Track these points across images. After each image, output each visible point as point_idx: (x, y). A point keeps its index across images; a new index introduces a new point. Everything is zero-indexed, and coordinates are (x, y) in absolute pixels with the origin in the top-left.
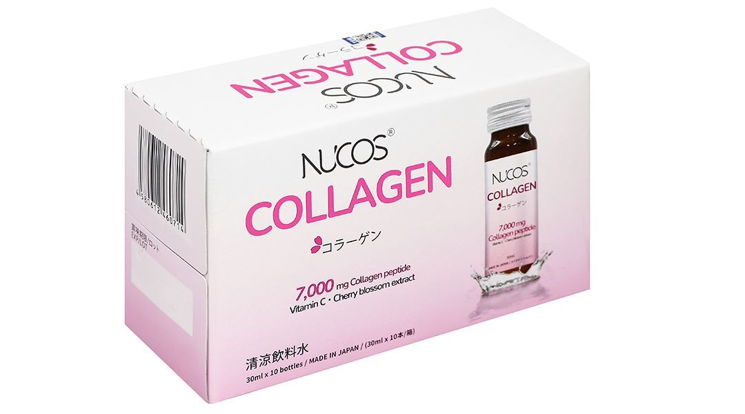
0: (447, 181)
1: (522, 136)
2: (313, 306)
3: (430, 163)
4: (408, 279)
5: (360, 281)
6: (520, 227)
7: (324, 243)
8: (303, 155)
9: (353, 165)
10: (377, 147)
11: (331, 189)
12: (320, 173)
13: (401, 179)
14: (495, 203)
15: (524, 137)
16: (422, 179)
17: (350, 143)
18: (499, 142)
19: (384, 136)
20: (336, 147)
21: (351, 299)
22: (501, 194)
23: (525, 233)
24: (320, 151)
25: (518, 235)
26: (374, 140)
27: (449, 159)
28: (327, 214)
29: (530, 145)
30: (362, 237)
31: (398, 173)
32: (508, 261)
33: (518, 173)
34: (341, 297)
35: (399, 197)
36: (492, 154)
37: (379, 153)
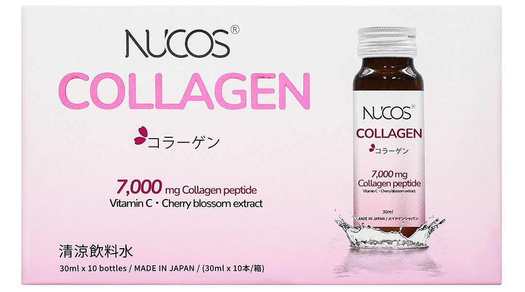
0: (305, 101)
1: (404, 71)
2: (137, 204)
3: (282, 76)
4: (254, 205)
5: (194, 191)
6: (400, 179)
7: (149, 136)
8: (127, 31)
9: (186, 56)
10: (217, 42)
11: (159, 78)
12: (147, 56)
13: (246, 86)
14: (367, 143)
15: (406, 73)
16: (271, 91)
17: (184, 31)
18: (372, 71)
19: (227, 33)
20: (166, 31)
21: (183, 209)
22: (374, 133)
23: (407, 188)
24: (147, 31)
25: (397, 188)
26: (214, 34)
27: (306, 77)
28: (154, 104)
29: (414, 83)
30: (195, 140)
31: (242, 78)
32: (385, 216)
33: (397, 113)
34: (171, 204)
35: (243, 105)
36: (361, 83)
37: (219, 50)
